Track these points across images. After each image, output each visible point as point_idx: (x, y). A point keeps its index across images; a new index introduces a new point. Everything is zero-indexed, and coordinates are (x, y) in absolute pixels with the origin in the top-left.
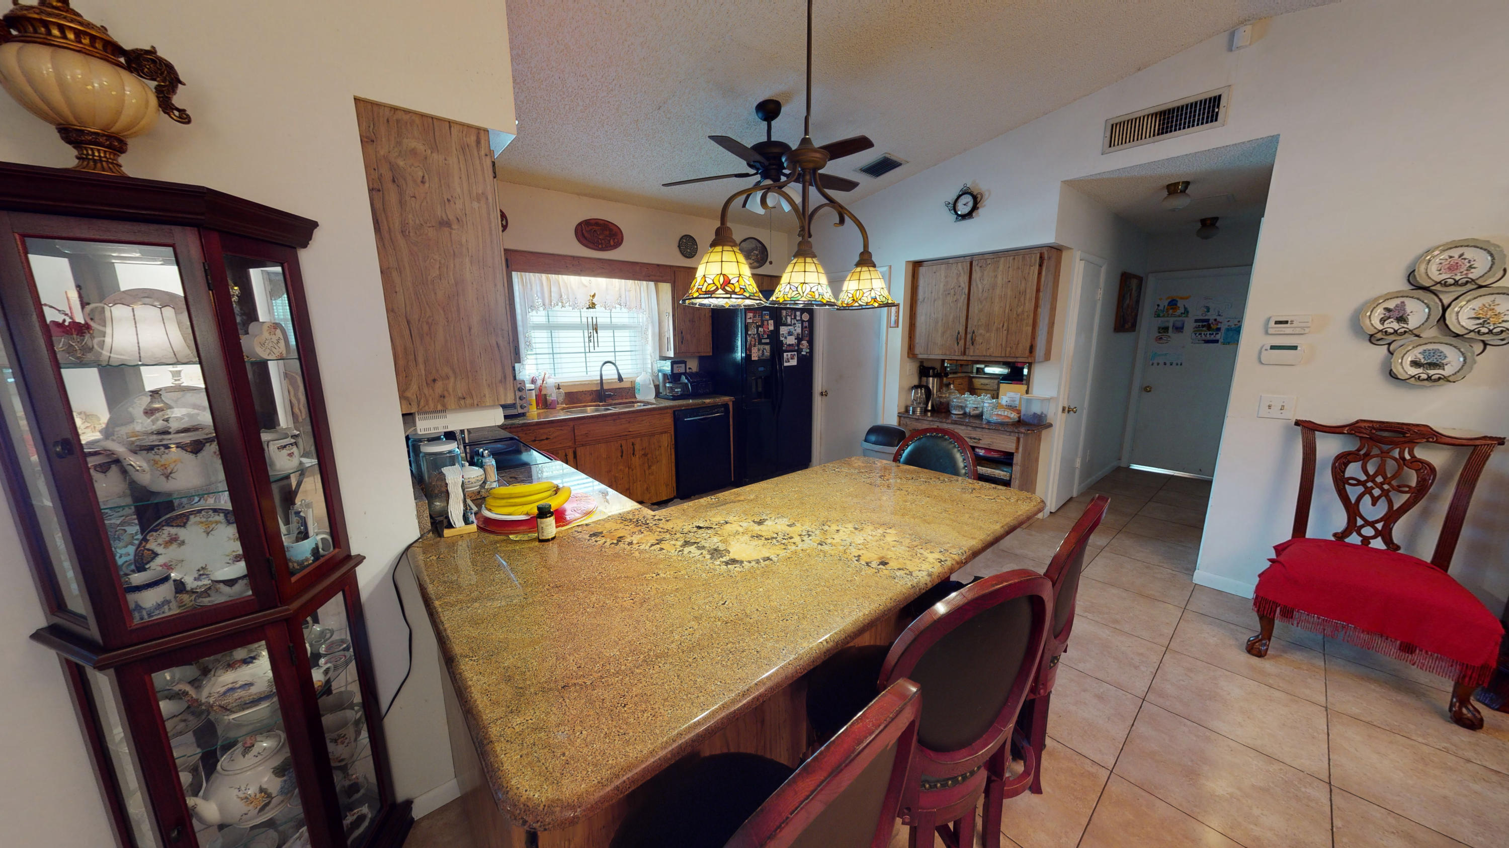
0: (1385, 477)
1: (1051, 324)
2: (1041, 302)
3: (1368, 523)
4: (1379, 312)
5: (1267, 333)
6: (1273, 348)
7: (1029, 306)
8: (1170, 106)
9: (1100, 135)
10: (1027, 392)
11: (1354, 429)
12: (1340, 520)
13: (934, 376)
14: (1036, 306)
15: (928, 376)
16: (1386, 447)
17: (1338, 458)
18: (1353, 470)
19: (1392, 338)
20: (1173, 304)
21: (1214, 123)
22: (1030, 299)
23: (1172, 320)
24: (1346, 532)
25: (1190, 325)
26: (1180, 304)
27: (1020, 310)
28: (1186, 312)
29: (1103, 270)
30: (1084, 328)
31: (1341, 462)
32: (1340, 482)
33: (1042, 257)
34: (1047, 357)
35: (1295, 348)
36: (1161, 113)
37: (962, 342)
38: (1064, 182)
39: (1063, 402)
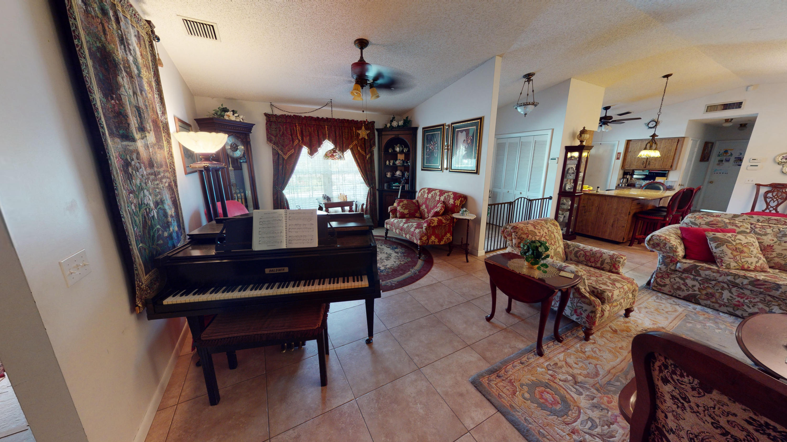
0: (777, 196)
1: (679, 159)
2: (676, 153)
3: (771, 207)
4: (781, 157)
5: (750, 162)
6: (751, 166)
7: (672, 154)
8: (727, 103)
9: (704, 108)
10: (666, 179)
11: (771, 185)
12: (765, 207)
13: (629, 175)
14: (675, 154)
15: (627, 175)
16: (779, 189)
17: (765, 192)
18: (770, 195)
19: (784, 163)
20: (726, 152)
21: (740, 109)
22: (673, 152)
23: (725, 157)
24: (766, 209)
25: (732, 159)
26: (729, 152)
27: (668, 155)
28: (732, 154)
29: (698, 143)
30: (689, 160)
31: (767, 193)
32: (765, 197)
33: (679, 140)
34: (676, 169)
35: (757, 166)
36: (724, 104)
37: (645, 164)
38: (690, 120)
39: (680, 182)
